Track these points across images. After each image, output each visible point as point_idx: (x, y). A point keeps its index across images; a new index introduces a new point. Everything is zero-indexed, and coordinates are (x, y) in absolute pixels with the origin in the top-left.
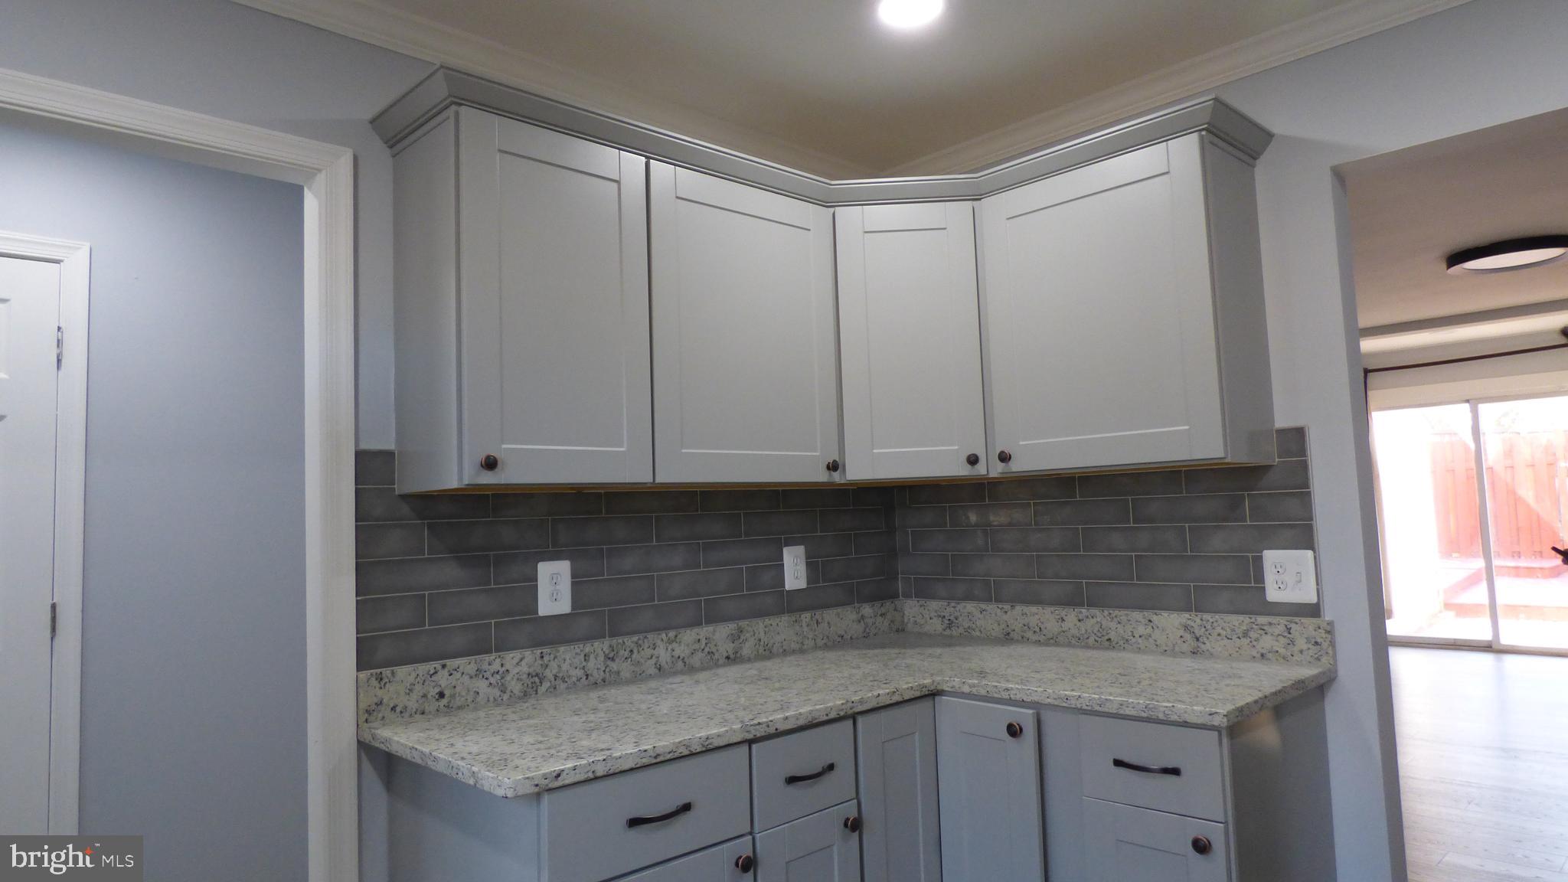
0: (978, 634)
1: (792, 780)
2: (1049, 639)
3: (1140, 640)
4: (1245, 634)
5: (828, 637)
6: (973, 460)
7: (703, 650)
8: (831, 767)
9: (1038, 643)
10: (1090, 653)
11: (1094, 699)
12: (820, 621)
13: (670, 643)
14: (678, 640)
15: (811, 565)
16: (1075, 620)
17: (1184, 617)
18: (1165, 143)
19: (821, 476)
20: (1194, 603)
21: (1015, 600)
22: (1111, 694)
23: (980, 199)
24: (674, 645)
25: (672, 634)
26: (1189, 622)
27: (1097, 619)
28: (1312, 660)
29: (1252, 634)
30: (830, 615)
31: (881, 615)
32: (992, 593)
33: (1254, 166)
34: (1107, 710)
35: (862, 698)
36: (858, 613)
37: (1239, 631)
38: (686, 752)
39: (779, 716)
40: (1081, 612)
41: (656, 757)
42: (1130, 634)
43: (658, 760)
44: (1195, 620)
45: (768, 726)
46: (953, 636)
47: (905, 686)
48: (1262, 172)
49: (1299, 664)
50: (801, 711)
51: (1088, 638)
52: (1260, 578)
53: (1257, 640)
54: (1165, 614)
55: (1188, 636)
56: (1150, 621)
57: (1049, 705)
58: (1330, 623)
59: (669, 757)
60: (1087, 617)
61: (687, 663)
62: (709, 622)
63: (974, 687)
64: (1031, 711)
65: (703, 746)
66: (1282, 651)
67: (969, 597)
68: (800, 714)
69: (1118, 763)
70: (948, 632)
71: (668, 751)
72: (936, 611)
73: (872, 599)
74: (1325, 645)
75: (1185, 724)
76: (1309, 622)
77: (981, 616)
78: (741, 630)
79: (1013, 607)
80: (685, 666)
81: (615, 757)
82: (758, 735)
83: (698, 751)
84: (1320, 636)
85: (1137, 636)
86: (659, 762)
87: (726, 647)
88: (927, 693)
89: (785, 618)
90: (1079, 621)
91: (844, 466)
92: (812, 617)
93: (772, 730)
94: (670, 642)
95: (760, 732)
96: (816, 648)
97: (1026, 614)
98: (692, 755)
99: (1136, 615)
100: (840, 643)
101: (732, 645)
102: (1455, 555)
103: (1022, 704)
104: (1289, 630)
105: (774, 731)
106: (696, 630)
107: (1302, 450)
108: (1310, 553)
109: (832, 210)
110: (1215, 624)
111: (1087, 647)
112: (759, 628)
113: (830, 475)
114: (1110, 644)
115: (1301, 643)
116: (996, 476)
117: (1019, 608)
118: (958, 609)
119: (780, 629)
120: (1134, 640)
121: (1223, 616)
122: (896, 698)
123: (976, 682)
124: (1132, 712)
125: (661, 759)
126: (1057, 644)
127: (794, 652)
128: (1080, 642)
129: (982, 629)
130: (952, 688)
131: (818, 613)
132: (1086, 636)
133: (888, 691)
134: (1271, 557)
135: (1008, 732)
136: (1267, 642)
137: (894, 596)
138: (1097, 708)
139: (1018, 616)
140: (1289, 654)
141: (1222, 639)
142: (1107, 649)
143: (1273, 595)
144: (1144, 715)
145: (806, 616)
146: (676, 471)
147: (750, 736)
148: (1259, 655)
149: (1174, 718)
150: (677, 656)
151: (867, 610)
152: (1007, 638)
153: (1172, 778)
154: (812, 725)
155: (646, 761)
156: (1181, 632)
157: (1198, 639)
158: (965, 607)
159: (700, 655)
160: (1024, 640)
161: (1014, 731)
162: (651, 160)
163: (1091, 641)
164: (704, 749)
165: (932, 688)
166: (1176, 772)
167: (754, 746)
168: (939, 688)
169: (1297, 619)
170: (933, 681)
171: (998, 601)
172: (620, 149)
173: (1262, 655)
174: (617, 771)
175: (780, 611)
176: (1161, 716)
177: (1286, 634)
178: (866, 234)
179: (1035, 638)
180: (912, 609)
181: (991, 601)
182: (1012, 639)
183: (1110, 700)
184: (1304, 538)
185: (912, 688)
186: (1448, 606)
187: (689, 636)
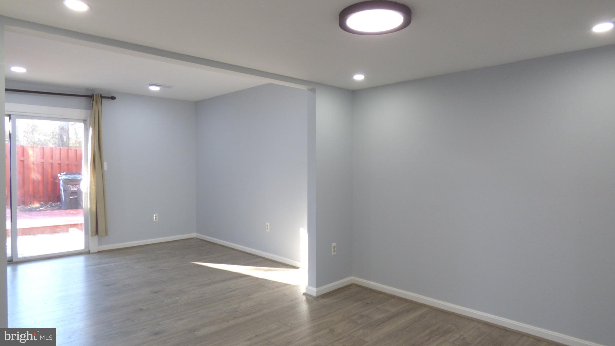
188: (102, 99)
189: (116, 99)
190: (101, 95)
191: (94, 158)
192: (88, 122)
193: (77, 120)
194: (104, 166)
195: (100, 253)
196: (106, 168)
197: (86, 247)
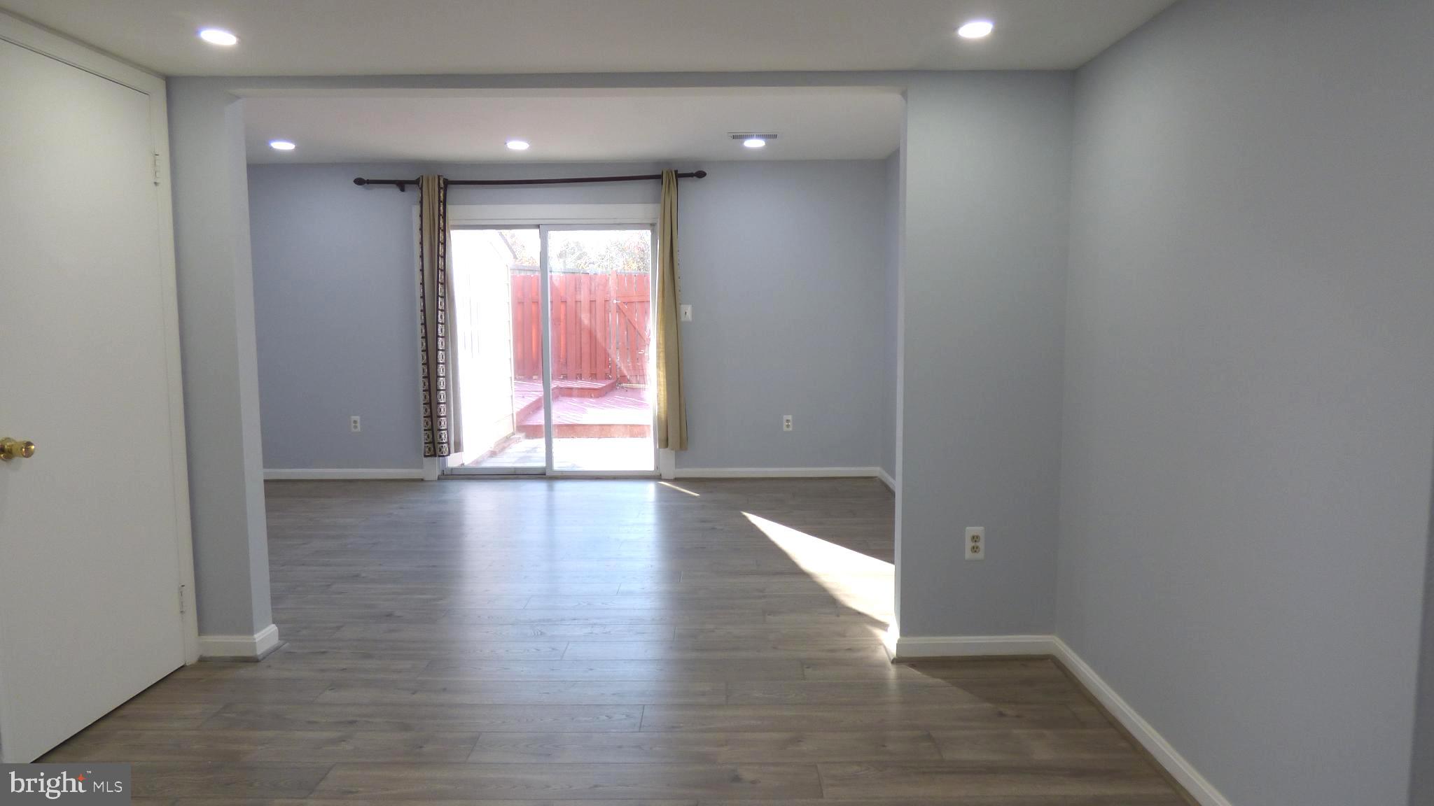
186: (521, 428)
188: (679, 179)
189: (705, 177)
190: (676, 172)
191: (663, 297)
192: (658, 227)
193: (640, 226)
194: (683, 313)
195: (677, 480)
196: (689, 316)
197: (657, 467)
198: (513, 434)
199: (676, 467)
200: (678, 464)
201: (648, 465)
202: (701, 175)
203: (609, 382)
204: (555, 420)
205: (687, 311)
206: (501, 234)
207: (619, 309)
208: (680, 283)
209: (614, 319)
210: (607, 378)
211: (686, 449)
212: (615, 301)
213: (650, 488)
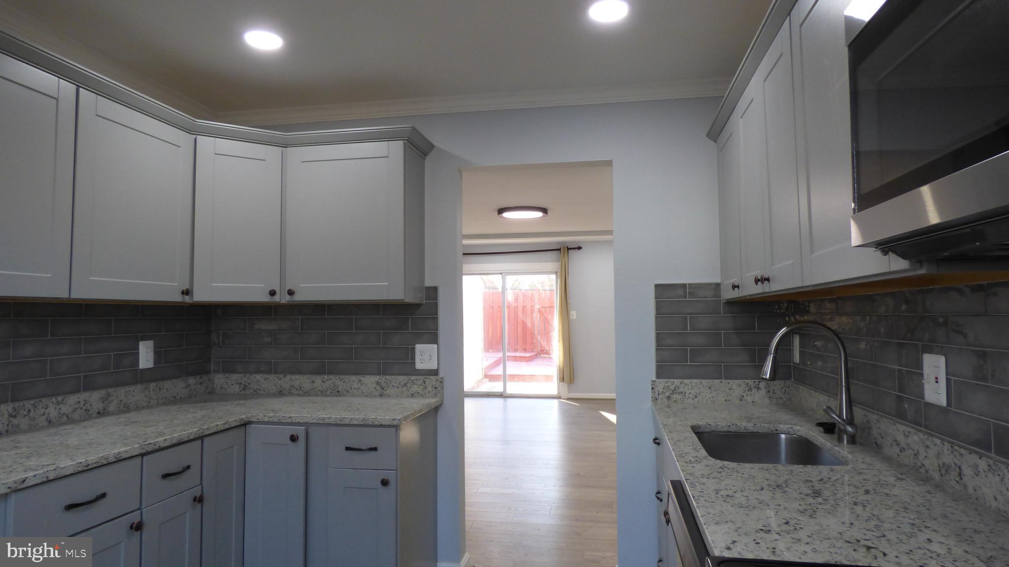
0: (262, 392)
1: (166, 476)
2: (305, 393)
3: (354, 390)
4: (405, 385)
5: (166, 398)
6: (273, 293)
7: (81, 408)
8: (188, 467)
9: (299, 395)
10: (329, 399)
11: (338, 418)
12: (162, 387)
13: (58, 405)
14: (64, 403)
15: (157, 353)
16: (321, 382)
17: (376, 378)
18: (387, 142)
19: (177, 298)
20: (383, 370)
21: (285, 372)
22: (345, 415)
23: (286, 147)
24: (61, 406)
25: (60, 398)
26: (379, 381)
27: (334, 380)
28: (433, 395)
29: (408, 385)
30: (168, 384)
31: (200, 384)
32: (272, 369)
33: (424, 159)
34: (344, 423)
35: (208, 427)
36: (186, 382)
37: (402, 384)
38: (106, 462)
39: (161, 439)
40: (324, 378)
41: (87, 467)
42: (349, 388)
43: (88, 468)
44: (382, 379)
45: (155, 445)
46: (246, 394)
47: (231, 420)
48: (428, 162)
49: (428, 397)
50: (175, 435)
51: (327, 391)
52: (413, 358)
53: (410, 387)
54: (368, 377)
55: (378, 387)
56: (360, 381)
57: (314, 423)
58: (442, 378)
59: (95, 465)
60: (327, 380)
61: (70, 417)
62: (85, 390)
63: (271, 418)
64: (304, 428)
65: (116, 458)
66: (421, 392)
67: (258, 371)
68: (174, 437)
69: (348, 449)
70: (243, 392)
71: (95, 462)
72: (236, 380)
73: (194, 374)
74: (439, 388)
75: (382, 426)
76: (433, 378)
77: (264, 382)
78: (109, 395)
79: (285, 376)
80: (68, 419)
81: (61, 468)
82: (149, 450)
83: (113, 461)
84: (437, 384)
85: (353, 389)
86: (88, 469)
87: (97, 406)
88: (243, 423)
89: (139, 386)
90: (323, 382)
91: (192, 293)
92: (157, 385)
93: (157, 447)
94: (58, 403)
95: (150, 448)
96: (158, 405)
97: (293, 380)
98: (109, 464)
99: (354, 378)
100: (175, 401)
101: (102, 404)
102: (490, 351)
103: (299, 424)
104: (424, 382)
105: (158, 448)
106: (78, 395)
107: (436, 297)
108: (436, 346)
109: (195, 136)
110: (392, 381)
111: (326, 396)
112: (121, 394)
113: (183, 298)
114: (338, 394)
115: (430, 388)
116: (284, 302)
117: (288, 376)
118: (250, 378)
119: (136, 394)
120: (351, 391)
121: (396, 376)
122: (227, 426)
123: (272, 415)
124: (357, 423)
125: (90, 467)
126: (309, 395)
127: (143, 408)
128: (323, 393)
129: (265, 390)
130: (257, 419)
131: (161, 383)
132: (326, 390)
133: (222, 422)
134: (419, 347)
135: (291, 440)
136: (415, 388)
137: (208, 372)
138: (339, 422)
139: (286, 381)
140: (424, 393)
141: (394, 388)
142: (337, 396)
143: (419, 366)
144: (362, 423)
145: (152, 385)
146: (84, 291)
147: (144, 451)
148: (410, 395)
149: (376, 423)
150: (63, 413)
151: (192, 381)
152: (281, 394)
153: (374, 453)
154: (180, 444)
155: (80, 469)
156: (375, 385)
157: (383, 389)
158: (255, 377)
159: (79, 412)
160: (290, 394)
161: (293, 439)
162: (81, 89)
163: (329, 392)
164: (116, 460)
165: (247, 420)
166: (375, 449)
167: (145, 458)
168: (250, 420)
169: (428, 377)
170: (247, 416)
171: (276, 373)
172: (59, 78)
173: (412, 395)
174: (62, 476)
175: (135, 382)
176: (370, 423)
177: (423, 384)
178: (216, 155)
179: (298, 392)
180: (219, 380)
181: (271, 373)
182: (283, 394)
183: (346, 418)
184: (433, 338)
185: (235, 420)
186: (486, 376)
187: (72, 399)
188: (569, 250)
189: (582, 249)
190: (567, 247)
191: (561, 307)
192: (559, 274)
193: (551, 273)
194: (571, 315)
195: (568, 399)
196: (575, 317)
197: (558, 393)
198: (483, 379)
199: (568, 393)
200: (569, 391)
201: (555, 392)
202: (579, 248)
203: (534, 353)
204: (508, 372)
205: (573, 314)
206: (481, 278)
207: (540, 311)
208: (570, 301)
209: (536, 315)
210: (532, 351)
211: (573, 383)
212: (537, 307)
213: (555, 402)
